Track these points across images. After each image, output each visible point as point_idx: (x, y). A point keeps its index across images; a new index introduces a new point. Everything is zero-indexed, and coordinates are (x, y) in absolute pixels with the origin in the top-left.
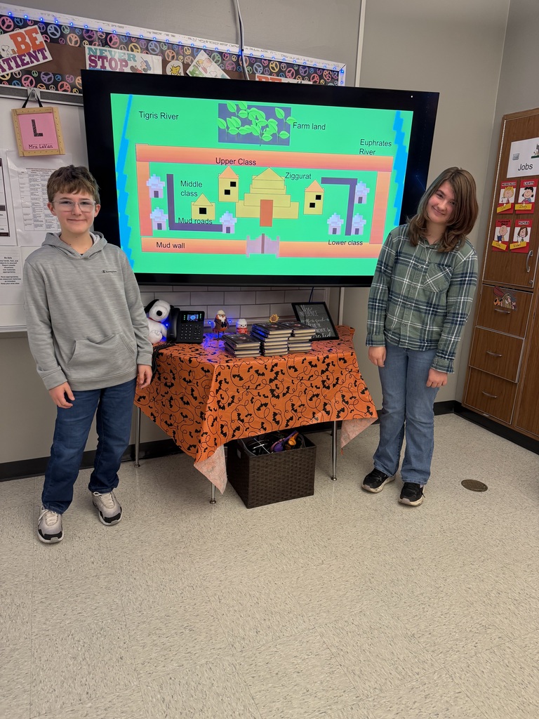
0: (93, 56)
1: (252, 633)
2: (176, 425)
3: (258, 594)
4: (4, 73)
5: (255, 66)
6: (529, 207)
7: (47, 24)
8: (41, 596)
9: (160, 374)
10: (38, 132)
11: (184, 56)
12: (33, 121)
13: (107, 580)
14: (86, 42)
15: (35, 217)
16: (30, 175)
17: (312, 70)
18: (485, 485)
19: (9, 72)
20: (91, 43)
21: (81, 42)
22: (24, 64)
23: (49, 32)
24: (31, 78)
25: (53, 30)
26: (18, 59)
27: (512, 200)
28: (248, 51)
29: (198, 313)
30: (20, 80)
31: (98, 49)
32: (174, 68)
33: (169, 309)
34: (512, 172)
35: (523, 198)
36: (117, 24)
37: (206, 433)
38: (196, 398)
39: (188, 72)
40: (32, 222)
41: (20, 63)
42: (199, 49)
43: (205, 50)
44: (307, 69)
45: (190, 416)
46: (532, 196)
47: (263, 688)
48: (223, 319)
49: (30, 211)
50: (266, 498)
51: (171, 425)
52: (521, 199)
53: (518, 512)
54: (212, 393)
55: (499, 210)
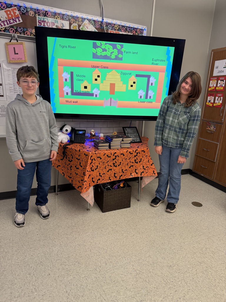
0: (40, 21)
1: (104, 265)
2: (73, 177)
3: (106, 248)
4: (2, 27)
5: (108, 26)
6: (222, 88)
7: (20, 7)
8: (16, 248)
9: (66, 156)
10: (16, 53)
11: (79, 21)
12: (14, 48)
13: (43, 242)
14: (37, 14)
15: (14, 88)
16: (12, 71)
17: (133, 29)
18: (201, 204)
19: (4, 26)
20: (39, 15)
21: (35, 14)
22: (10, 23)
23: (21, 10)
24: (13, 29)
25: (23, 9)
26: (8, 21)
27: (215, 85)
28: (105, 20)
29: (83, 130)
30: (9, 30)
31: (42, 18)
32: (75, 27)
33: (71, 128)
34: (215, 74)
35: (220, 85)
36: (50, 7)
37: (86, 181)
38: (81, 166)
39: (80, 28)
40: (13, 91)
41: (9, 23)
42: (85, 19)
43: (87, 19)
44: (130, 28)
45: (79, 174)
46: (223, 84)
47: (108, 287)
48: (93, 133)
49: (12, 86)
50: (110, 208)
51: (71, 177)
52: (219, 85)
53: (215, 216)
54: (88, 164)
55: (210, 89)
